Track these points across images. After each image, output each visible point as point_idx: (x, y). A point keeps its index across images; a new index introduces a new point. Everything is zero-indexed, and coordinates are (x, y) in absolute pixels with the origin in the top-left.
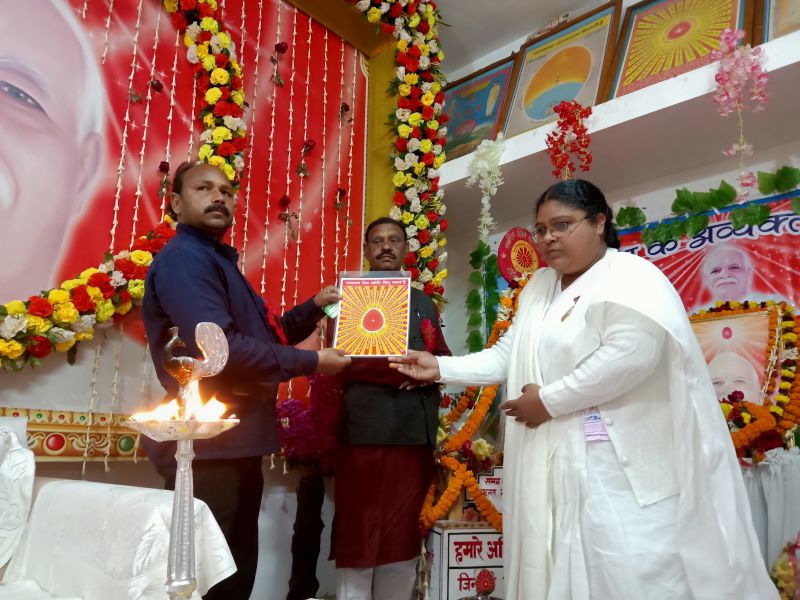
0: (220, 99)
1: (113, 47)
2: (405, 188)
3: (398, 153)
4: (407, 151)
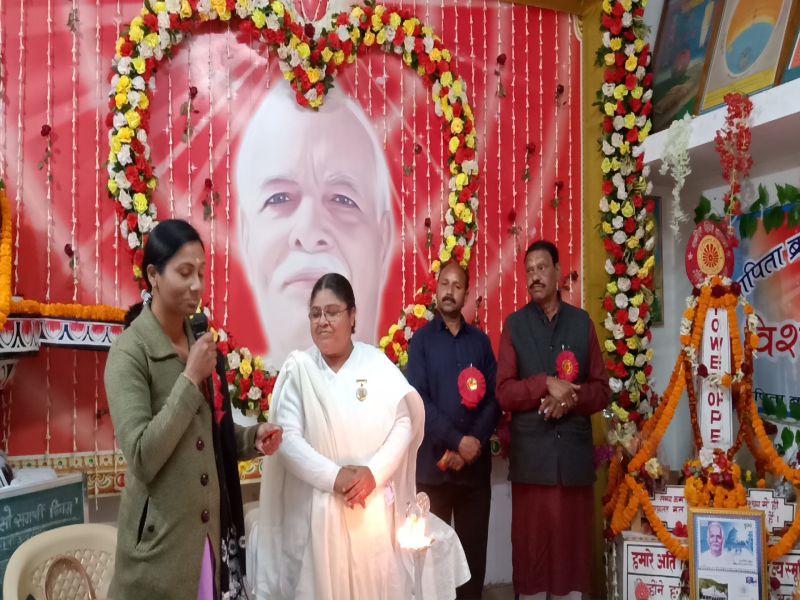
2: (612, 173)
3: (606, 134)
4: (614, 130)
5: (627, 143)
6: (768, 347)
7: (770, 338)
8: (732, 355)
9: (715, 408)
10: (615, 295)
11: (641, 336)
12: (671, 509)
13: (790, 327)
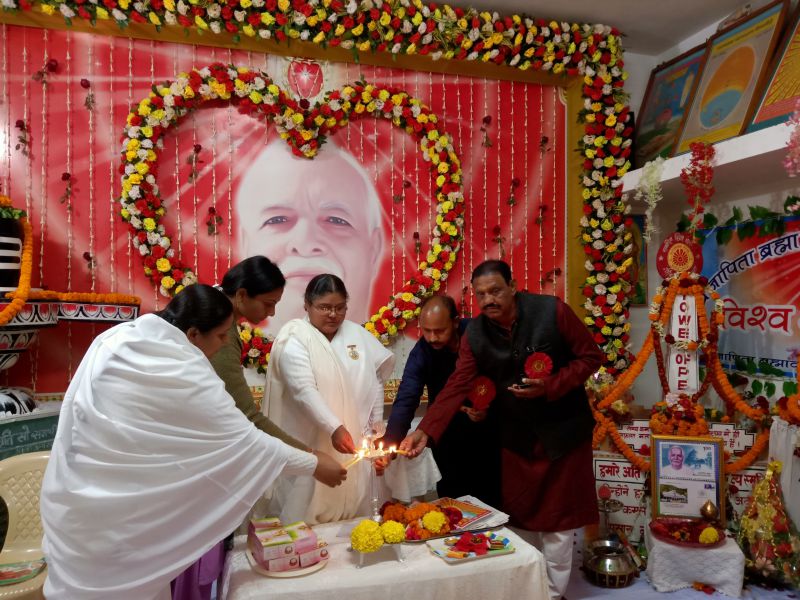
0: (445, 183)
1: (380, 171)
2: (592, 199)
3: (586, 171)
4: (594, 169)
5: (606, 178)
6: (741, 323)
7: (743, 316)
8: (699, 329)
9: (682, 365)
10: (594, 285)
11: (619, 315)
12: (637, 436)
13: (761, 308)
